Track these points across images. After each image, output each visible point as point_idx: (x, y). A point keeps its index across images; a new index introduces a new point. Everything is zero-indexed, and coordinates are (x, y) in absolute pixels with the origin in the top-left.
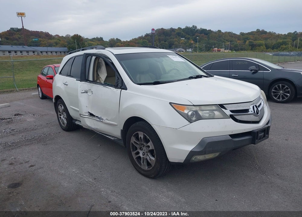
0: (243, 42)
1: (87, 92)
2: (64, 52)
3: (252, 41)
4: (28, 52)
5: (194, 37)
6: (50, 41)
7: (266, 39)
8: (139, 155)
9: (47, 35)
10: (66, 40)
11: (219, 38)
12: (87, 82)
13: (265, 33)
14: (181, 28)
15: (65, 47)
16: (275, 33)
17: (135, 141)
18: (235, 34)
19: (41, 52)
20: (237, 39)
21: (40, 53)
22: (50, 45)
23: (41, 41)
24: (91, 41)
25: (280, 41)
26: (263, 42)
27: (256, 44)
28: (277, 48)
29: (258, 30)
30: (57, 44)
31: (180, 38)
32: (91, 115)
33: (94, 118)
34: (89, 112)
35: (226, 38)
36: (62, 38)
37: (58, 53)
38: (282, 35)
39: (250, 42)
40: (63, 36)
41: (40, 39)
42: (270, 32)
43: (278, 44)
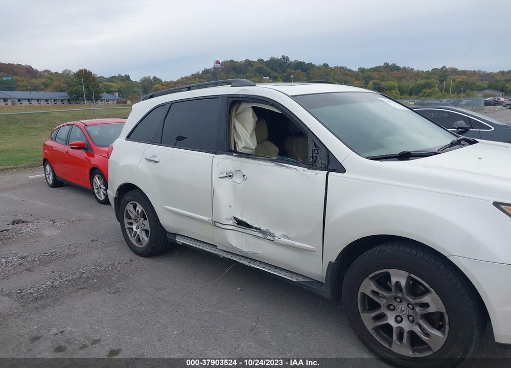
0: (365, 84)
1: (230, 176)
2: (62, 100)
3: (377, 81)
5: (284, 75)
6: (33, 81)
7: (399, 79)
8: (385, 322)
9: (30, 71)
10: (63, 80)
11: (324, 77)
12: (232, 155)
13: (397, 70)
14: (263, 60)
15: (62, 91)
16: (412, 69)
17: (376, 289)
18: (350, 71)
19: (19, 100)
20: (354, 79)
21: (17, 101)
22: (35, 89)
23: (17, 82)
24: (109, 82)
25: (421, 82)
26: (395, 83)
27: (385, 87)
28: (416, 94)
29: (386, 64)
30: (46, 86)
31: (262, 78)
32: (240, 223)
33: (248, 231)
34: (235, 218)
35: (336, 77)
36: (56, 76)
37: (50, 102)
38: (423, 72)
39: (375, 84)
40: (57, 73)
41: (15, 78)
42: (405, 68)
43: (419, 88)
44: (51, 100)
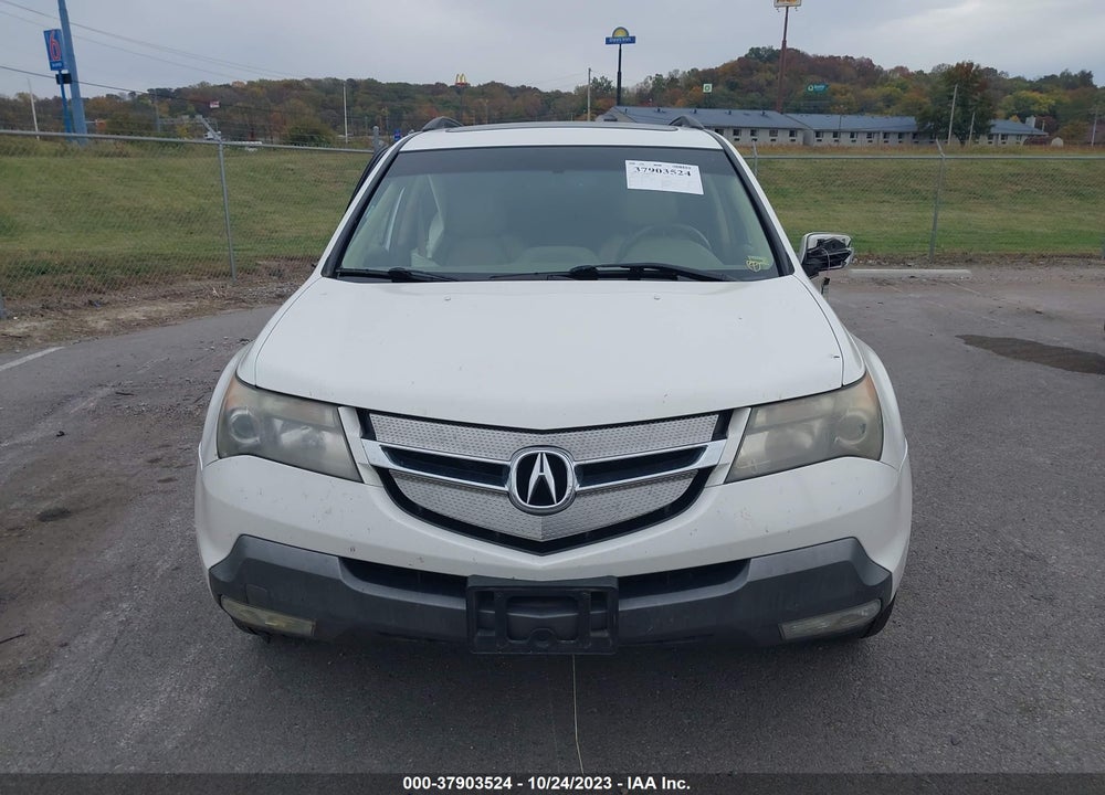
2: (900, 135)
4: (773, 131)
6: (869, 91)
9: (865, 71)
10: (927, 87)
19: (818, 134)
21: (813, 135)
22: (864, 108)
23: (834, 94)
30: (888, 103)
36: (916, 79)
37: (874, 139)
40: (921, 72)
41: (835, 86)
44: (879, 133)
